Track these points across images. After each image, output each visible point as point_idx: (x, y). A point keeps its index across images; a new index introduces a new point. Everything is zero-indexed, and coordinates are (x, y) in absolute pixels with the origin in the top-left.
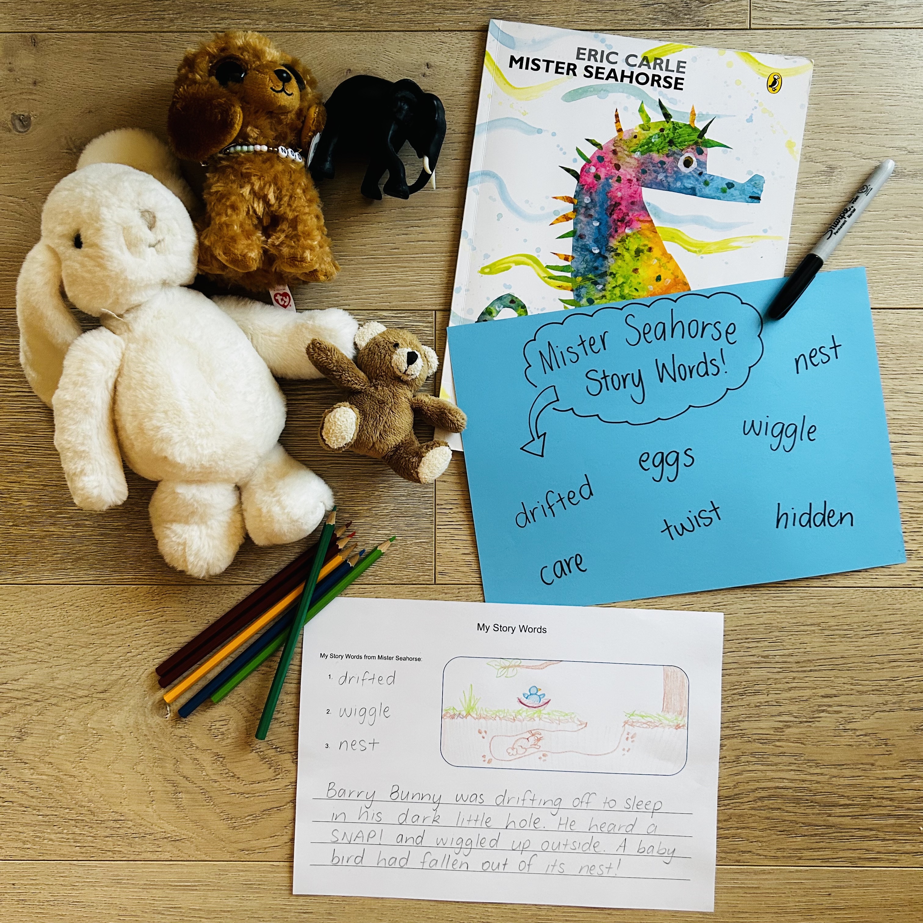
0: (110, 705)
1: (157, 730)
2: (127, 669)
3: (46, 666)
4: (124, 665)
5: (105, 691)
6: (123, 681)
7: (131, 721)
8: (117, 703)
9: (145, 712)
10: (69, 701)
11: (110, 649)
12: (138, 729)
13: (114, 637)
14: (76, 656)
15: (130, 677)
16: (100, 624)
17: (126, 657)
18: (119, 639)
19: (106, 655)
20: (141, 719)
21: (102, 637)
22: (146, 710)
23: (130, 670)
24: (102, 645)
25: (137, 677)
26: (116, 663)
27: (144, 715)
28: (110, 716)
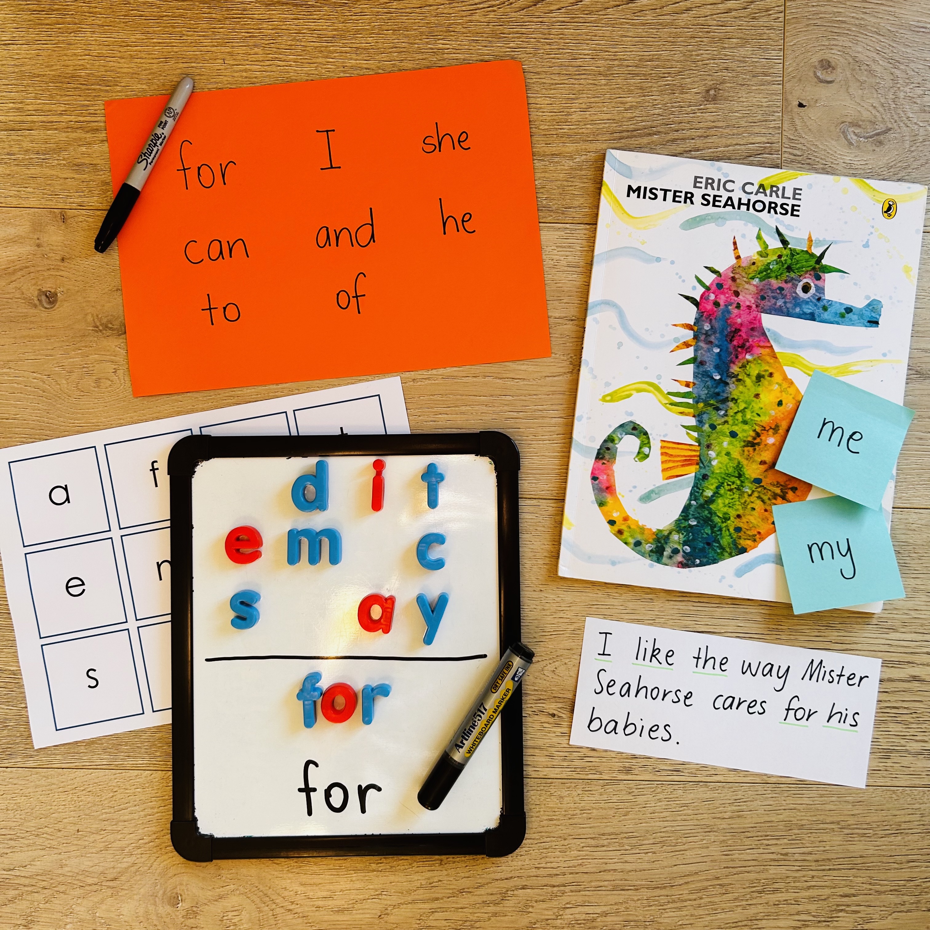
0: (120, 894)
1: (167, 920)
2: (138, 856)
3: (55, 852)
4: (136, 853)
5: (115, 879)
6: (133, 869)
7: (141, 911)
8: (127, 892)
9: (155, 901)
10: (78, 889)
11: (122, 836)
12: (148, 919)
13: (126, 823)
14: (87, 843)
15: (141, 865)
16: (112, 810)
17: (137, 845)
18: (131, 825)
19: (118, 842)
20: (151, 908)
21: (114, 823)
22: (157, 899)
23: (141, 857)
24: (113, 832)
25: (149, 865)
26: (127, 850)
27: (155, 904)
28: (119, 905)
